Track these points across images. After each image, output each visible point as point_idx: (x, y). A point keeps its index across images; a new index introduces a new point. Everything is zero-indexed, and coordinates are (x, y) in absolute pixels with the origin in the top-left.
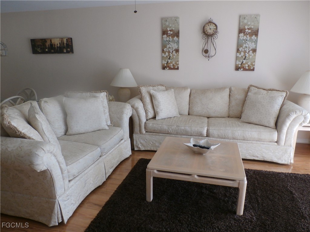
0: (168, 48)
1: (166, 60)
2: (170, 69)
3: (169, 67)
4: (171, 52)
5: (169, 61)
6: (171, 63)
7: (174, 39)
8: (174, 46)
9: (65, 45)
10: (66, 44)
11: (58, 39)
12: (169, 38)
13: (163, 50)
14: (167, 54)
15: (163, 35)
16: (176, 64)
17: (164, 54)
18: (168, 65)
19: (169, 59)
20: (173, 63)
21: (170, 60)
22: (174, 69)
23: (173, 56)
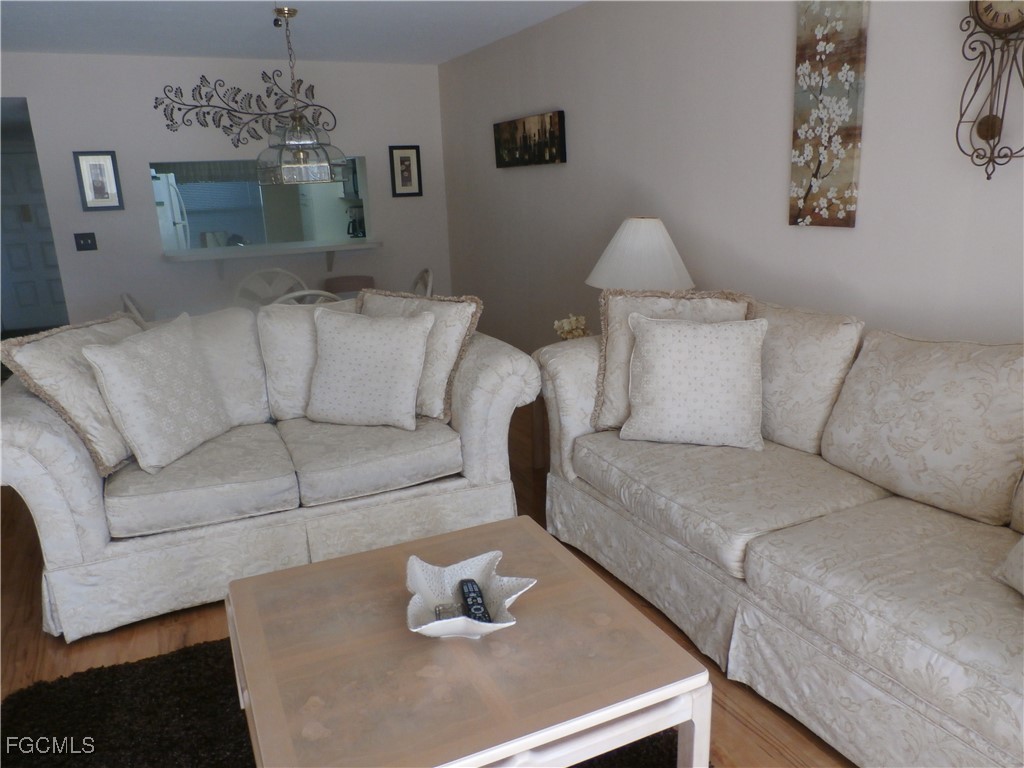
0: (812, 124)
1: (805, 182)
2: (819, 222)
3: (812, 212)
4: (824, 141)
5: (816, 184)
6: (823, 192)
7: (840, 74)
8: (838, 112)
9: (548, 135)
10: (550, 132)
11: (537, 117)
12: (821, 75)
13: (795, 135)
14: (809, 150)
15: (797, 65)
16: (841, 198)
17: (797, 153)
18: (808, 202)
19: (815, 176)
20: (830, 195)
21: (820, 181)
22: (833, 222)
23: (831, 161)
